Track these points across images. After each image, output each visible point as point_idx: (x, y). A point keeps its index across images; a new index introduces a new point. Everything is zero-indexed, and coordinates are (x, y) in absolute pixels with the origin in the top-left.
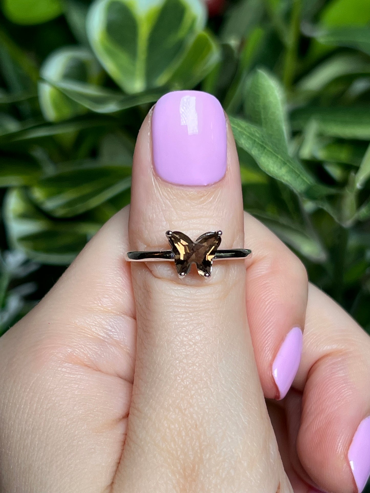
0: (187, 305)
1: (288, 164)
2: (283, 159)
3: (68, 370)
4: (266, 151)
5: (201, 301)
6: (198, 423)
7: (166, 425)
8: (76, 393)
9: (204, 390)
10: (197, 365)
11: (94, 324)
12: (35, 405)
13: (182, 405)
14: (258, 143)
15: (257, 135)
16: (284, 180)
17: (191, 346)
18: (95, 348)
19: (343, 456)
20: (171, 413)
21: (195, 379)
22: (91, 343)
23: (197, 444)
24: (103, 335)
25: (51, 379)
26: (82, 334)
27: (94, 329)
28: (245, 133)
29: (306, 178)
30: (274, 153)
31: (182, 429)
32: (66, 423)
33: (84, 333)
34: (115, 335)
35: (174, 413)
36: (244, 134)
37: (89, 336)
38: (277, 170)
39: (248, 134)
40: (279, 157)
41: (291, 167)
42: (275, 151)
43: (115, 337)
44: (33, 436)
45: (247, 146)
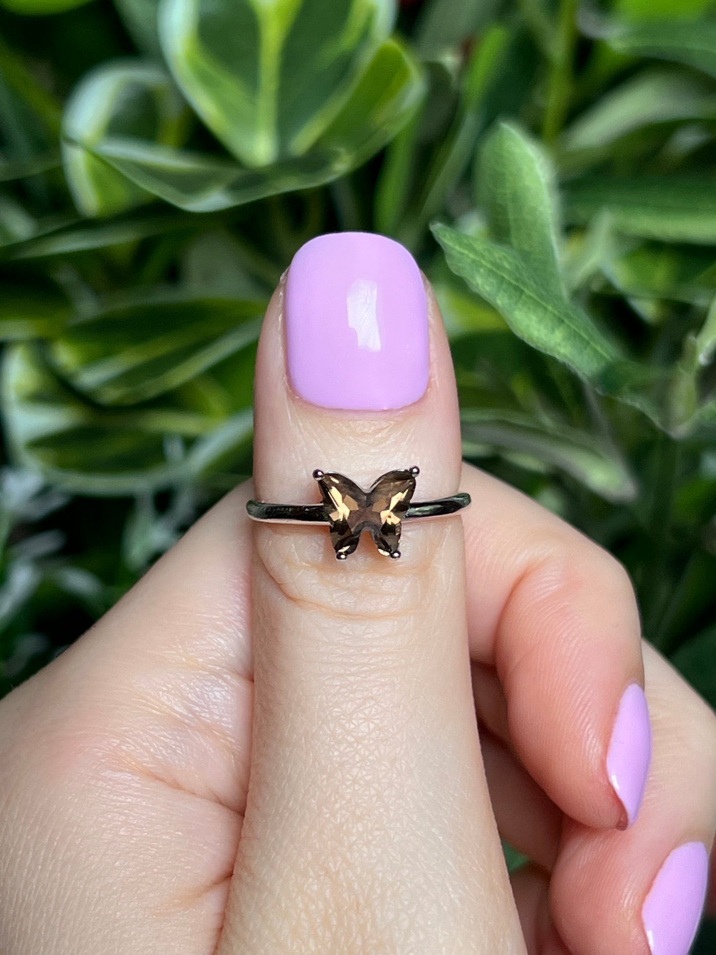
0: (345, 660)
1: (566, 321)
2: (556, 313)
3: (109, 785)
4: (524, 297)
5: (374, 650)
6: (362, 901)
7: (301, 905)
8: (122, 833)
9: (377, 833)
10: (362, 782)
11: (164, 689)
12: (43, 853)
13: (331, 865)
14: (510, 284)
15: (507, 265)
16: (559, 353)
17: (350, 744)
18: (164, 736)
19: (631, 913)
20: (311, 880)
21: (358, 812)
22: (156, 725)
23: (359, 943)
24: (181, 711)
25: (76, 800)
26: (139, 706)
27: (165, 697)
28: (484, 262)
29: (602, 347)
30: (539, 300)
31: (330, 911)
32: (100, 894)
33: (145, 705)
34: (204, 712)
35: (316, 881)
36: (482, 266)
37: (154, 712)
38: (546, 336)
39: (489, 266)
40: (550, 308)
41: (573, 327)
42: (541, 297)
43: (204, 717)
44: (37, 915)
45: (488, 288)
